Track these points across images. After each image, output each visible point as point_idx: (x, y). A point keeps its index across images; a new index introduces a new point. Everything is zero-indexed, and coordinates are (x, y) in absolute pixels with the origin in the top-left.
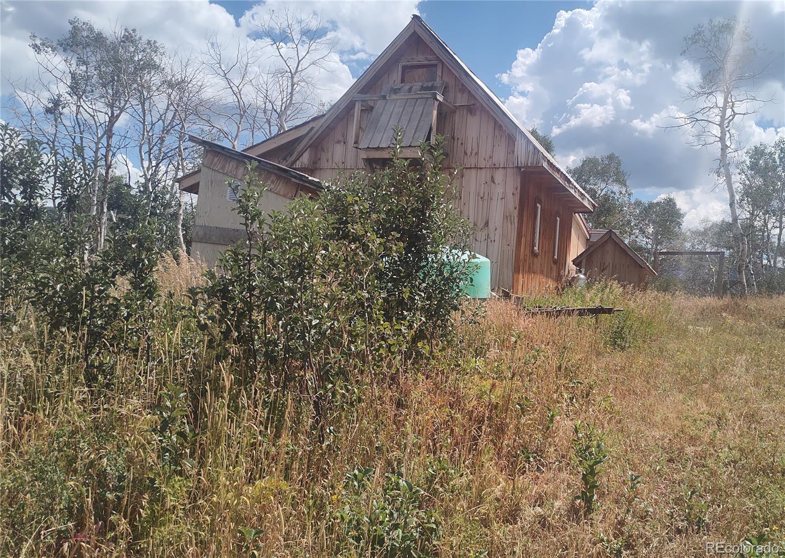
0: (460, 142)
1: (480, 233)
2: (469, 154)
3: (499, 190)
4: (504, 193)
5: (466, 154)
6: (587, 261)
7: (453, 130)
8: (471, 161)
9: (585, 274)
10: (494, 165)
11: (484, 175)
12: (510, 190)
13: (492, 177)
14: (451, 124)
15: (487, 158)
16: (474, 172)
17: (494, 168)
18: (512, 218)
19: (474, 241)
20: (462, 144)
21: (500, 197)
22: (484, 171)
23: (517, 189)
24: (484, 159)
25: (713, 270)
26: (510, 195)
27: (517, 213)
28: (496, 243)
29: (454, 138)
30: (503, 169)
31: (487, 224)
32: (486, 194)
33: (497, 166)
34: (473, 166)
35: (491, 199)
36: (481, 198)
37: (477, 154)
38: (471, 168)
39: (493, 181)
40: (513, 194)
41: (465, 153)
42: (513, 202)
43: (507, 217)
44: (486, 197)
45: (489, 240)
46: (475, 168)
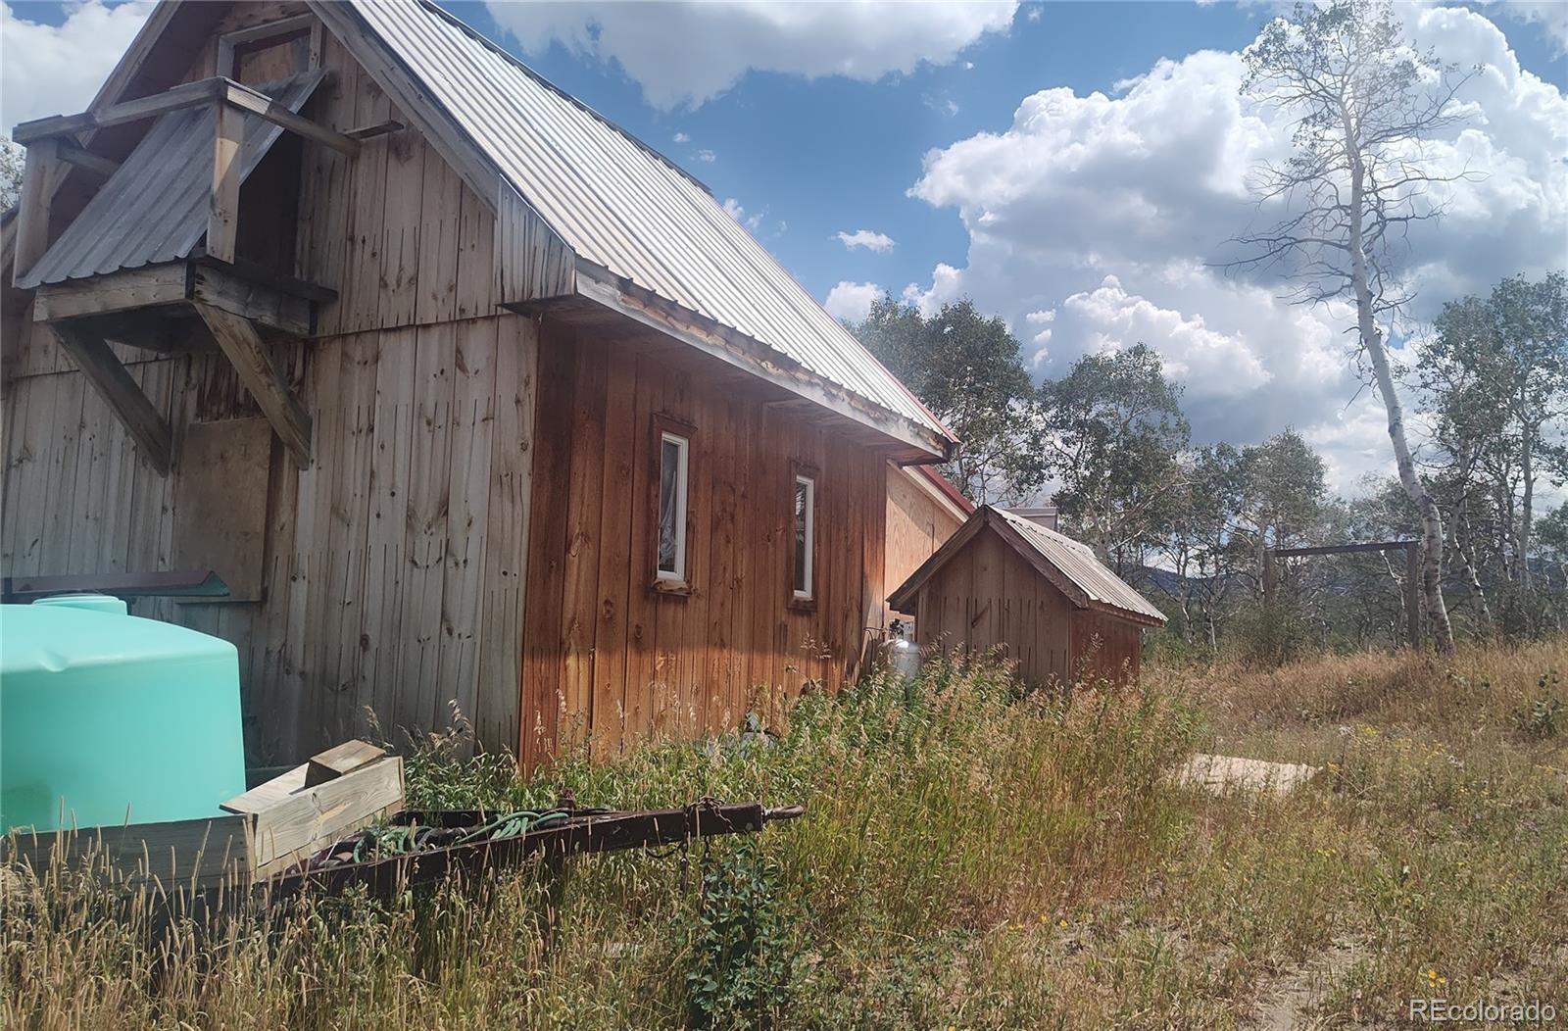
0: (368, 249)
1: (425, 537)
2: (392, 282)
3: (475, 393)
4: (493, 400)
5: (386, 285)
6: (931, 597)
7: (351, 215)
8: (396, 308)
9: (915, 640)
10: (462, 311)
11: (435, 348)
12: (508, 388)
13: (458, 351)
14: (345, 200)
15: (442, 292)
16: (406, 340)
17: (462, 321)
18: (516, 481)
19: (408, 565)
20: (374, 255)
21: (481, 414)
22: (435, 332)
23: (527, 384)
24: (435, 297)
25: (1399, 582)
26: (507, 405)
27: (528, 466)
28: (472, 569)
29: (352, 239)
30: (487, 323)
31: (444, 509)
32: (442, 412)
33: (470, 315)
34: (403, 322)
35: (456, 423)
36: (429, 423)
37: (414, 280)
38: (398, 329)
39: (460, 365)
40: (518, 402)
41: (384, 284)
42: (518, 425)
43: (500, 479)
44: (441, 421)
45: (450, 563)
46: (409, 326)
